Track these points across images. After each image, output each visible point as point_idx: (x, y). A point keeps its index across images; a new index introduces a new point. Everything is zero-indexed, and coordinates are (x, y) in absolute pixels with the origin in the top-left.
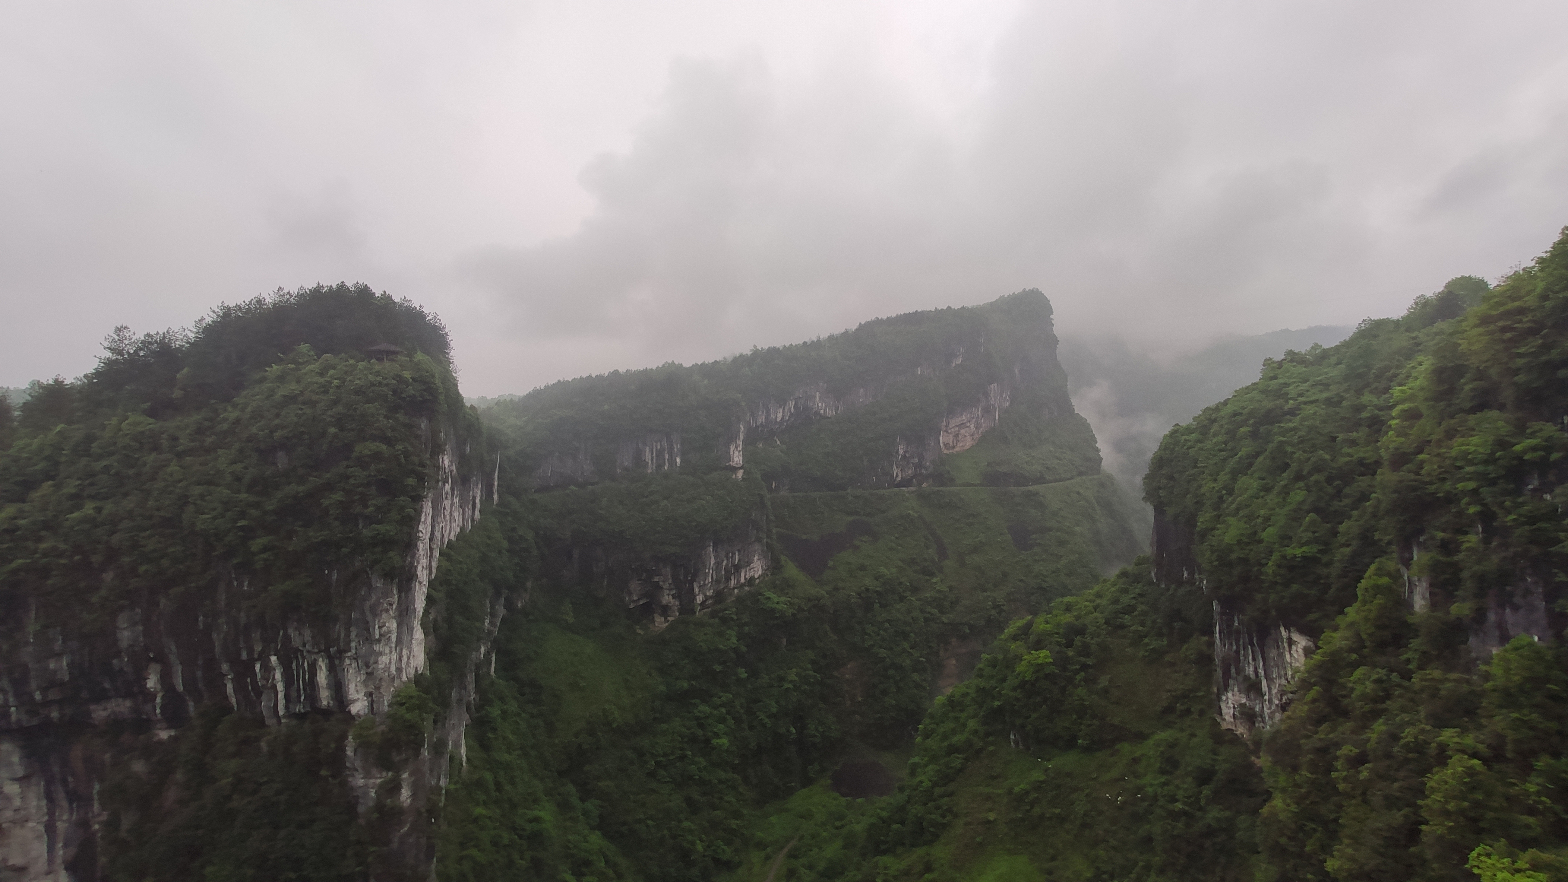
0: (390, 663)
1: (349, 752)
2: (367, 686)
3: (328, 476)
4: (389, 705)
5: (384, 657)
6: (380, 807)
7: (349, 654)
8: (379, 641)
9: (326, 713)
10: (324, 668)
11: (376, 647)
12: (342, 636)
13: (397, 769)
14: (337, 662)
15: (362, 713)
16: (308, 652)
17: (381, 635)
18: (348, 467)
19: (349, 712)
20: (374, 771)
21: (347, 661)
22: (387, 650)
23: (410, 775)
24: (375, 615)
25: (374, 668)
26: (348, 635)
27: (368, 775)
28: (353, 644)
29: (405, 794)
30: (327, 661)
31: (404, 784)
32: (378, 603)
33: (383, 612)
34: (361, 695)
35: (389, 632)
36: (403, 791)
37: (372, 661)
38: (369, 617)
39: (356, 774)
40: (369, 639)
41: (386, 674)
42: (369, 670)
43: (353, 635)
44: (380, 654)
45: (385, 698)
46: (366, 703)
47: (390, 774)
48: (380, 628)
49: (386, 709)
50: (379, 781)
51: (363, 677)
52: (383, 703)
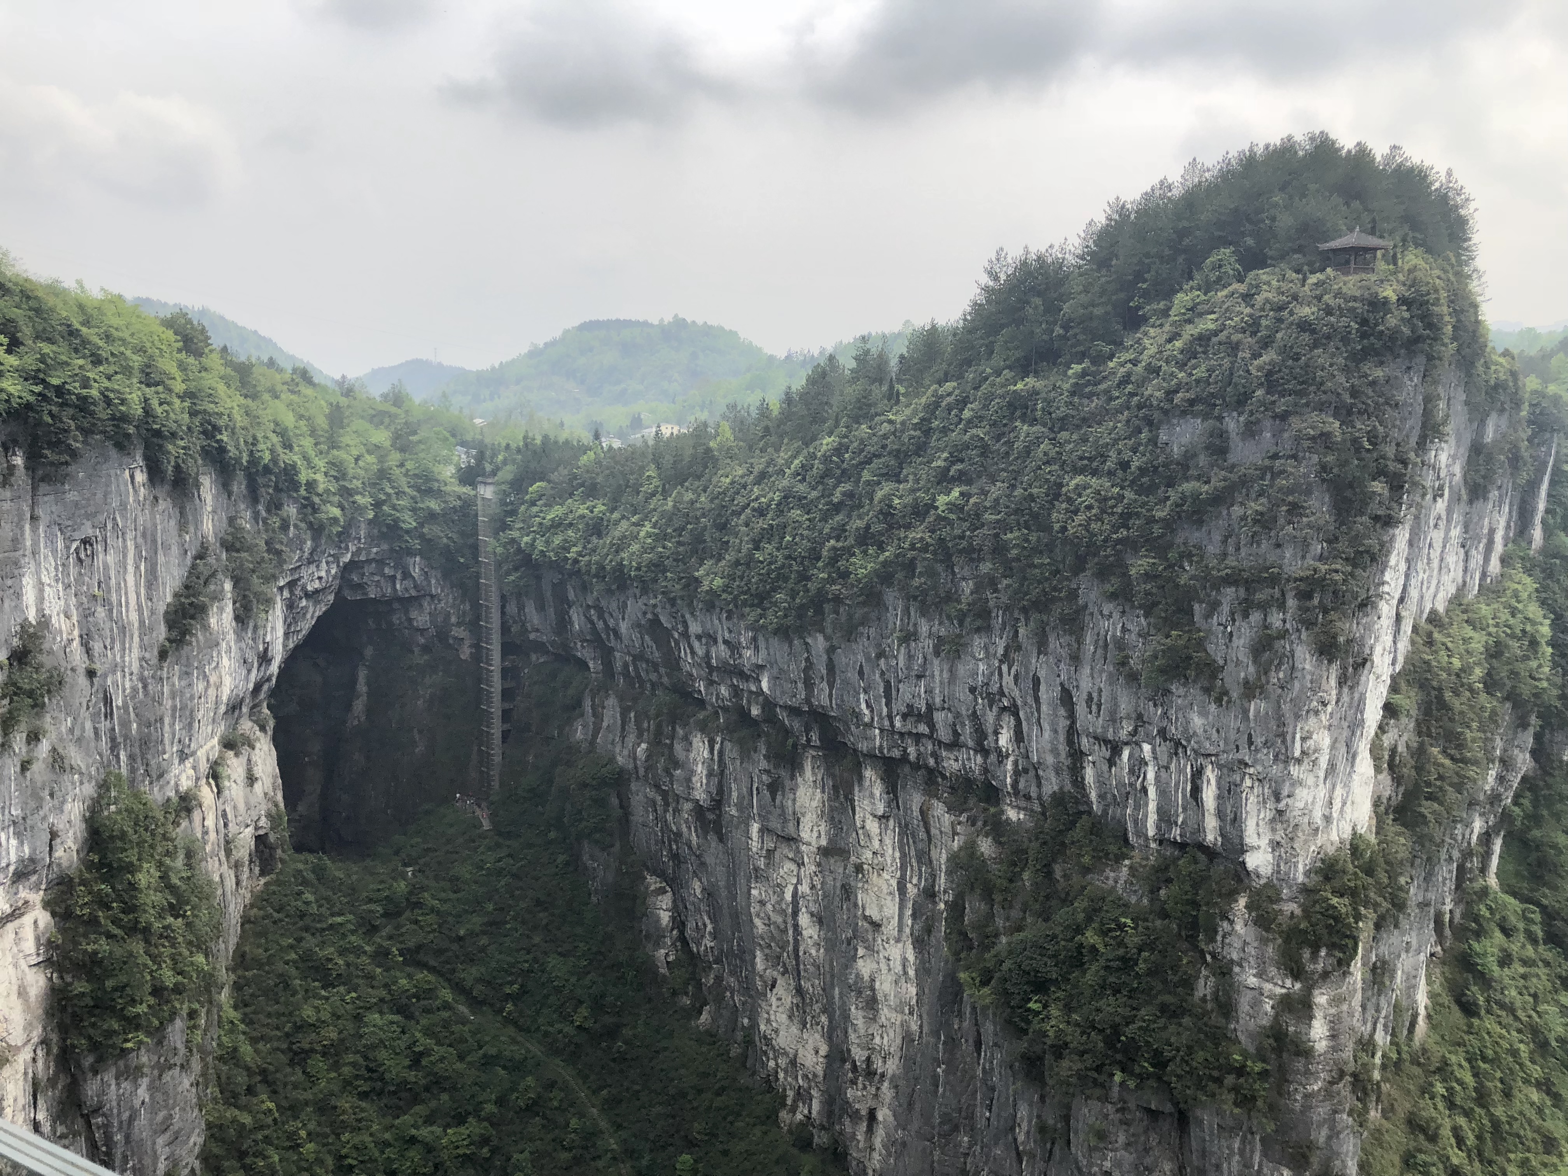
0: (1313, 803)
2: (1274, 830)
4: (1307, 874)
5: (1305, 791)
6: (1277, 1033)
7: (1252, 771)
8: (1299, 761)
9: (1210, 853)
10: (1213, 782)
11: (1294, 770)
13: (1309, 982)
14: (1232, 779)
15: (1262, 871)
16: (1193, 750)
17: (1303, 752)
19: (1244, 864)
20: (1273, 971)
21: (1248, 782)
22: (1311, 781)
23: (1329, 1003)
24: (1297, 717)
25: (1287, 805)
27: (1263, 975)
29: (1319, 1030)
30: (1218, 773)
31: (1319, 1014)
32: (1304, 698)
33: (1311, 715)
34: (1264, 842)
35: (1318, 751)
36: (1316, 1024)
37: (1285, 793)
38: (1288, 718)
39: (1245, 964)
40: (1284, 755)
41: (1306, 820)
42: (1281, 806)
44: (1300, 783)
45: (1300, 859)
46: (1270, 858)
47: (1298, 986)
48: (1304, 739)
49: (1301, 878)
51: (1269, 815)
52: (1296, 865)
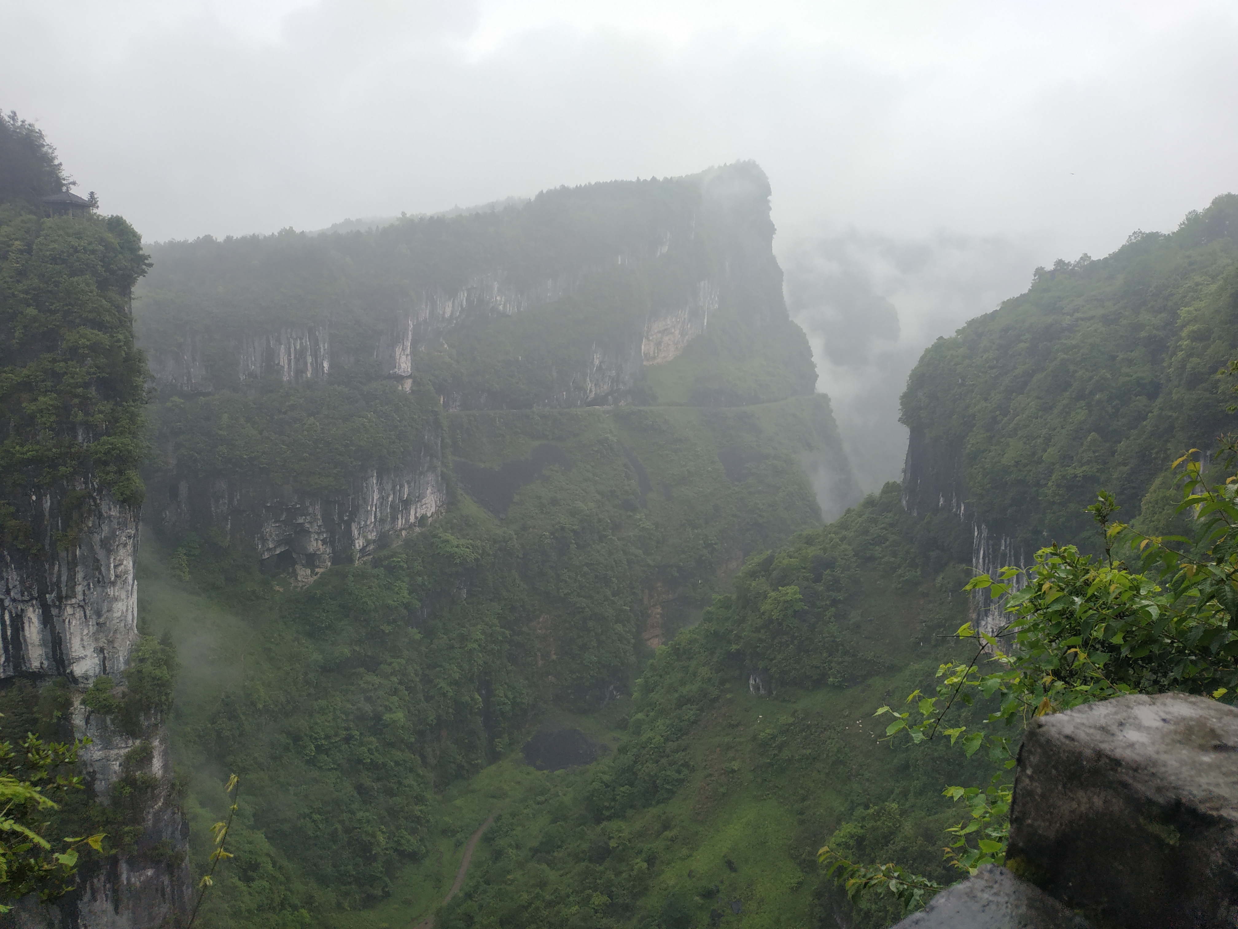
0: (127, 610)
1: (78, 720)
2: (97, 640)
3: (25, 372)
4: (127, 662)
5: (120, 604)
6: (128, 780)
7: (73, 601)
8: (113, 584)
9: (37, 676)
10: (35, 620)
11: (111, 591)
12: (64, 578)
13: (145, 735)
14: (54, 611)
15: (91, 673)
16: (14, 600)
17: (116, 576)
18: (54, 361)
19: (72, 672)
20: (117, 740)
21: (69, 610)
22: (123, 595)
23: (161, 742)
24: (109, 552)
25: (107, 618)
26: (72, 578)
27: (107, 745)
28: (79, 589)
29: (157, 765)
30: (39, 611)
31: (156, 753)
32: (113, 535)
33: (121, 547)
34: (89, 652)
35: (126, 572)
36: (155, 761)
37: (105, 609)
38: (101, 554)
39: (90, 745)
40: (102, 582)
41: (122, 624)
42: (101, 620)
43: (80, 576)
44: (116, 599)
45: (121, 654)
46: (97, 661)
47: (138, 742)
48: (116, 567)
49: (122, 667)
50: (123, 752)
51: (93, 629)
52: (118, 659)
